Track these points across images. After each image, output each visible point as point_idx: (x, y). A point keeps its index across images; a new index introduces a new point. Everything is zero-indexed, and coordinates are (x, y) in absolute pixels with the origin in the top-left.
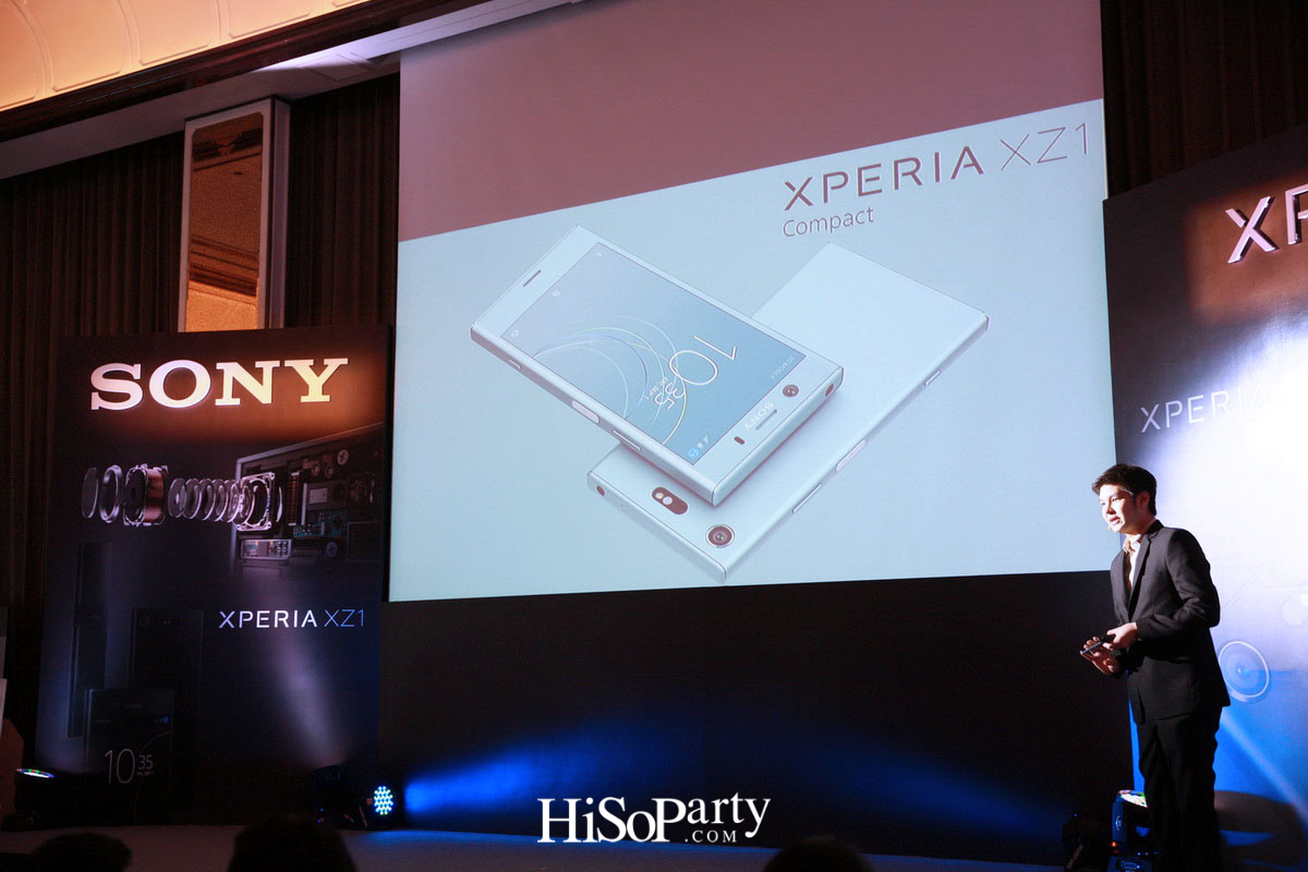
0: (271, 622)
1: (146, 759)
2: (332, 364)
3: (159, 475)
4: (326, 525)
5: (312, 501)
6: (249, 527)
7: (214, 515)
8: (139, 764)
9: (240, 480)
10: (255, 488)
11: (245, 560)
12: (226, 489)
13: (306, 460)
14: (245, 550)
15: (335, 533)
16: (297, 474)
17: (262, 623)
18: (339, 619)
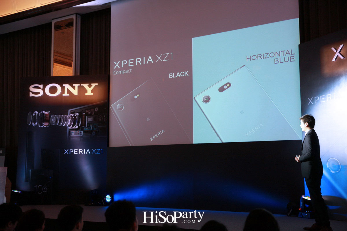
0: (78, 152)
1: (45, 188)
2: (94, 85)
3: (48, 114)
4: (92, 127)
5: (88, 121)
6: (72, 128)
7: (63, 124)
8: (43, 189)
9: (70, 115)
10: (73, 117)
11: (71, 136)
12: (66, 117)
13: (87, 110)
14: (71, 134)
15: (95, 129)
16: (85, 114)
17: (76, 152)
18: (96, 151)
